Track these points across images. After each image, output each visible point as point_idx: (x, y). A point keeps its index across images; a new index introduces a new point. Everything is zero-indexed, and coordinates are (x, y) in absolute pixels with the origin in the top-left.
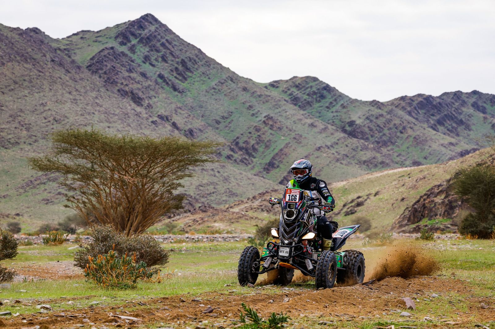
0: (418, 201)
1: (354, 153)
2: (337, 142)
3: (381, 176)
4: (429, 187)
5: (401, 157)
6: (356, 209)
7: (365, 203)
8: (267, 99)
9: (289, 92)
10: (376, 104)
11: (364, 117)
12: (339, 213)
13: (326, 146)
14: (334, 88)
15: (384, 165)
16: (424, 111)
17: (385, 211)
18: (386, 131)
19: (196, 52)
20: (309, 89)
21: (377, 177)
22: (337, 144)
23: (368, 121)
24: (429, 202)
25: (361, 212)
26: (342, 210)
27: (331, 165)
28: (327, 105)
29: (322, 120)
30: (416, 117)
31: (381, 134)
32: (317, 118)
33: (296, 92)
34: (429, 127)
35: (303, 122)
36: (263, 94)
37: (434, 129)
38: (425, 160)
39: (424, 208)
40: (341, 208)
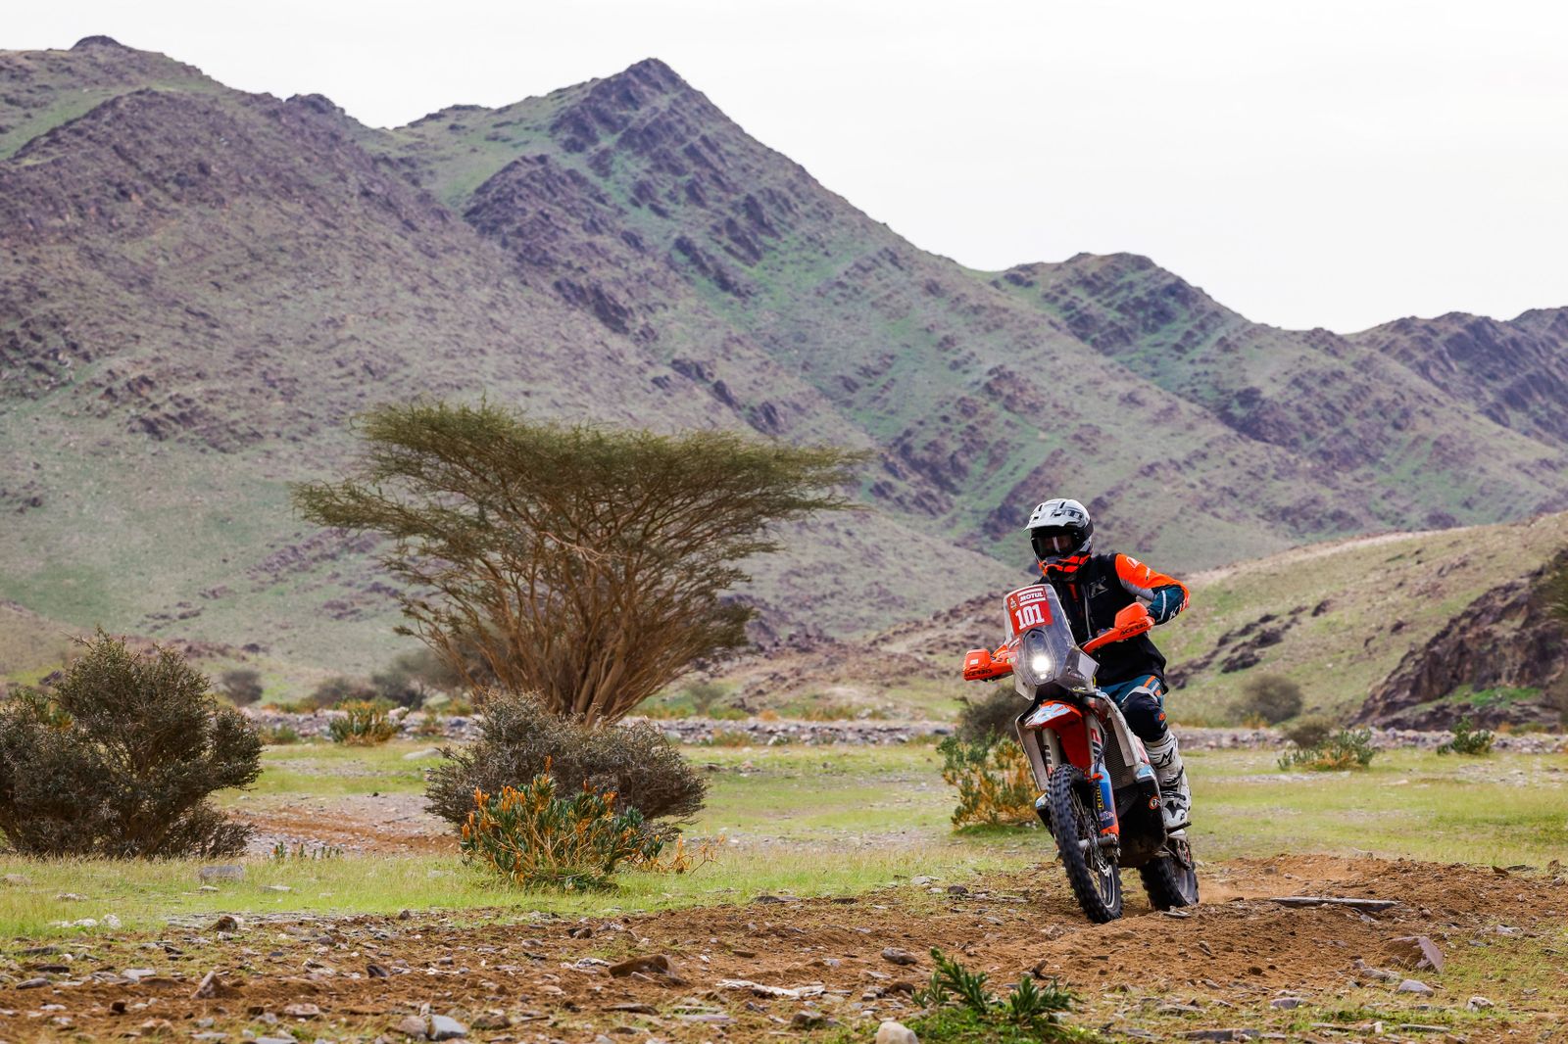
0: (1444, 634)
1: (1254, 485)
2: (1205, 450)
3: (1334, 555)
4: (1477, 593)
5: (1394, 499)
6: (1256, 652)
7: (1284, 636)
8: (996, 318)
9: (1064, 300)
10: (1323, 341)
11: (1287, 379)
12: (1206, 664)
13: (1171, 461)
14: (1200, 290)
15: (1342, 522)
16: (1465, 365)
17: (1345, 661)
18: (1351, 421)
19: (791, 175)
20: (1124, 293)
21: (1323, 559)
22: (1204, 456)
23: (1299, 391)
24: (1478, 636)
25: (1272, 664)
26: (1215, 653)
27: (1183, 518)
28: (1177, 339)
29: (1160, 385)
30: (1442, 380)
31: (1336, 430)
32: (1144, 378)
33: (1085, 301)
34: (1480, 412)
35: (1103, 390)
36: (984, 303)
37: (1496, 419)
38: (1466, 511)
39: (1462, 654)
40: (1213, 648)
